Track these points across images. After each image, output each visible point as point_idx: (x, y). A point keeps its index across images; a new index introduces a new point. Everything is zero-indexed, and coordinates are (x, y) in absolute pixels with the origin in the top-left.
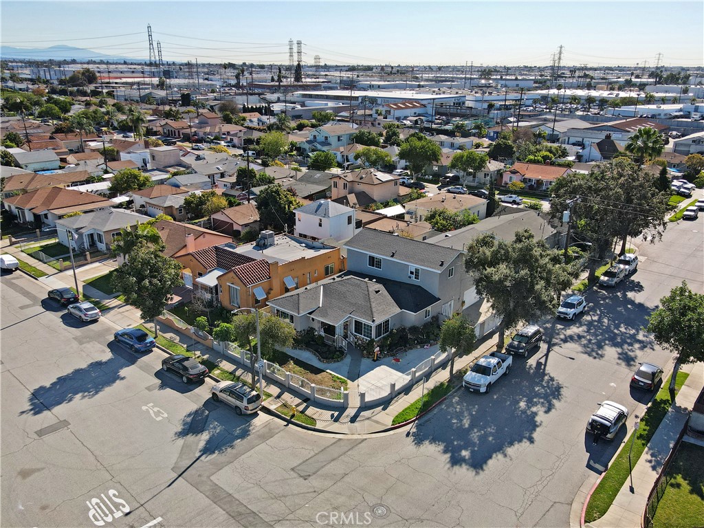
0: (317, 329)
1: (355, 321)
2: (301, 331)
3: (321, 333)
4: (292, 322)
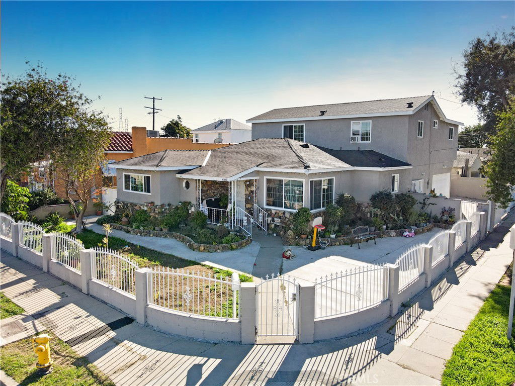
0: (194, 202)
1: (268, 181)
2: (162, 206)
3: (201, 209)
4: (149, 191)
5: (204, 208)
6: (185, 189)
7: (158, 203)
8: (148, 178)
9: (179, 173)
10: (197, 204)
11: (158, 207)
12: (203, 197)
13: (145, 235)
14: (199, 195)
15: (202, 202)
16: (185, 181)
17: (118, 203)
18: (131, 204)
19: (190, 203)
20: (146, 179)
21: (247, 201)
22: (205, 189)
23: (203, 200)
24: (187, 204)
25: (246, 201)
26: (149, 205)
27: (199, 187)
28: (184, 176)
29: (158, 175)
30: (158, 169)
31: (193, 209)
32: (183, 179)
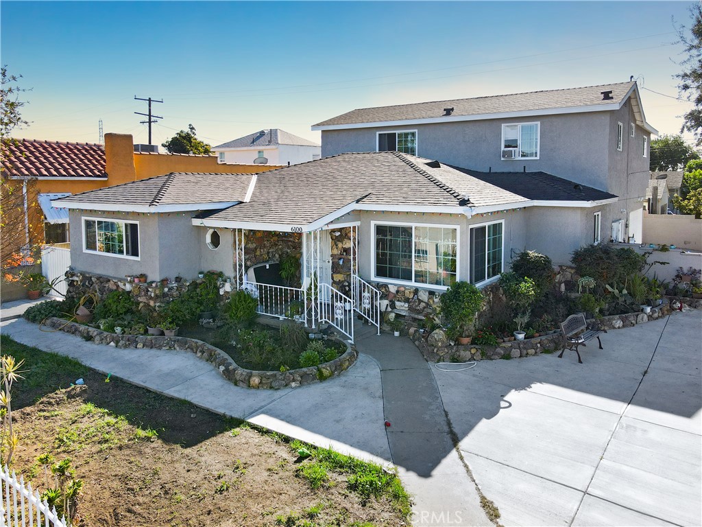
2: (164, 282)
3: (244, 287)
4: (135, 253)
5: (250, 284)
6: (211, 247)
7: (155, 276)
8: (134, 227)
9: (197, 217)
10: (235, 277)
11: (154, 285)
12: (249, 263)
13: (126, 347)
14: (240, 260)
15: (246, 272)
16: (211, 231)
17: (73, 275)
18: (99, 278)
19: (220, 274)
20: (129, 228)
21: (335, 268)
22: (251, 246)
23: (247, 268)
24: (214, 278)
25: (333, 268)
26: (136, 280)
27: (240, 244)
28: (208, 222)
29: (155, 221)
30: (153, 209)
31: (228, 287)
32: (206, 228)
